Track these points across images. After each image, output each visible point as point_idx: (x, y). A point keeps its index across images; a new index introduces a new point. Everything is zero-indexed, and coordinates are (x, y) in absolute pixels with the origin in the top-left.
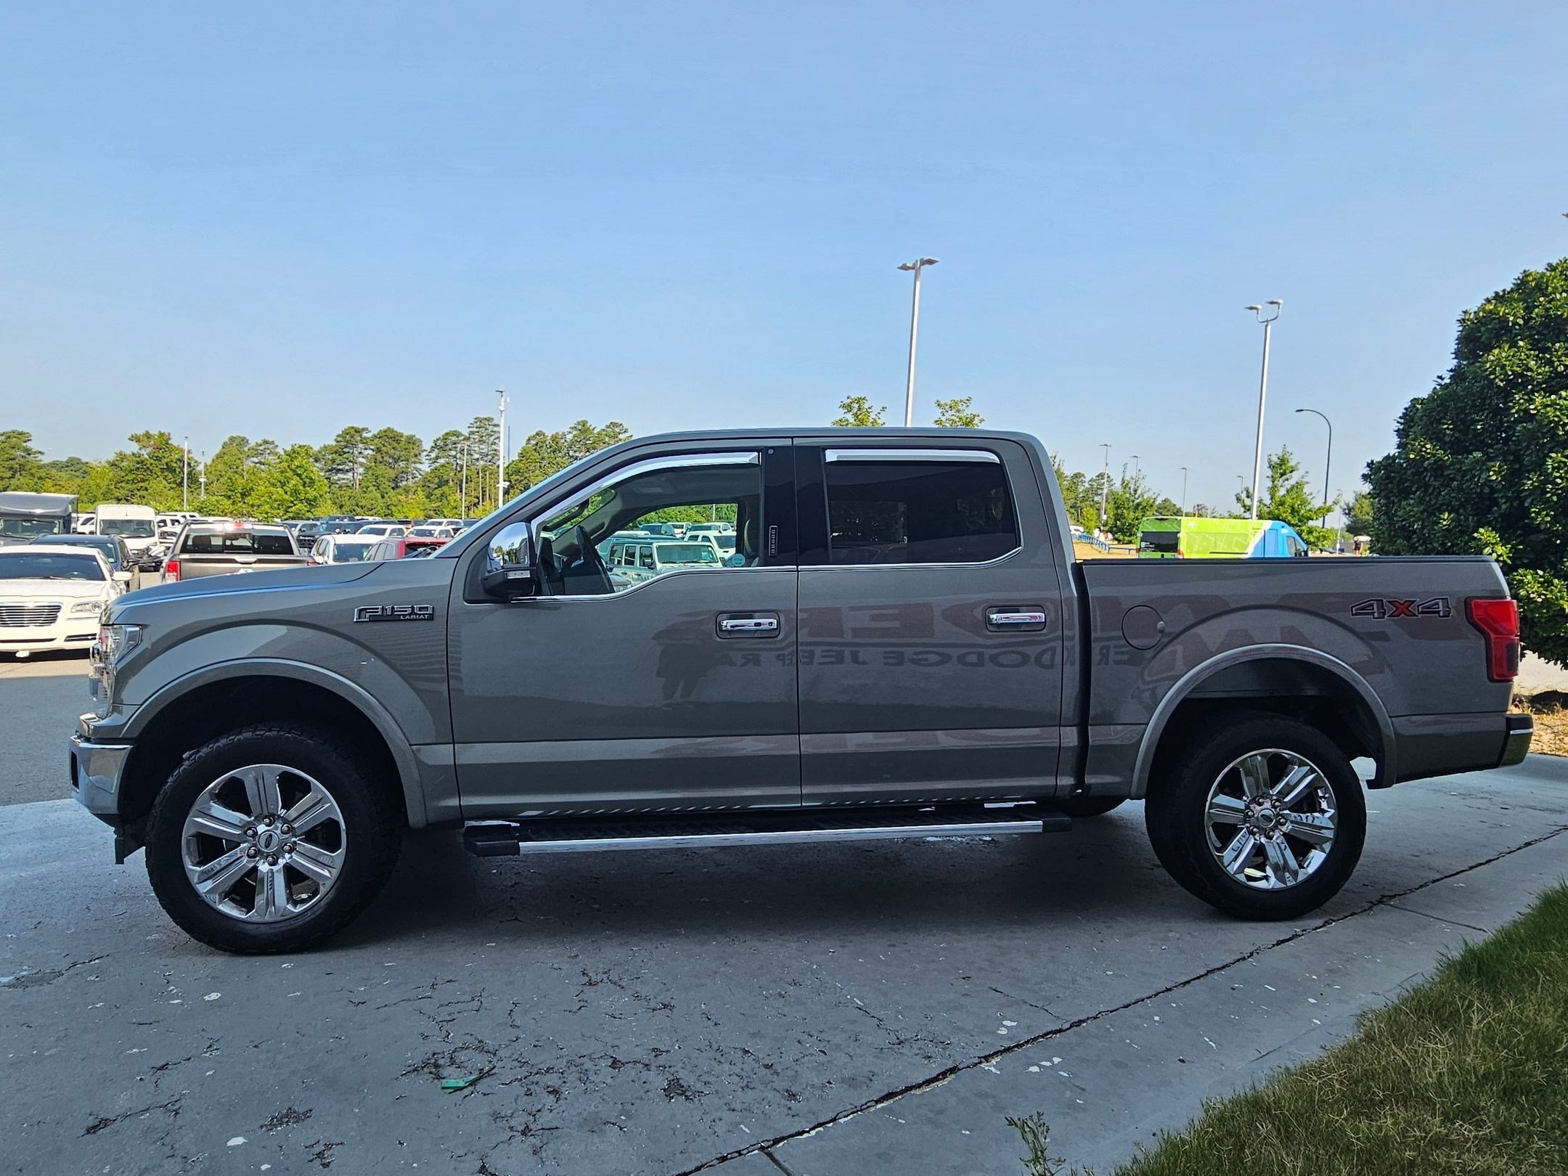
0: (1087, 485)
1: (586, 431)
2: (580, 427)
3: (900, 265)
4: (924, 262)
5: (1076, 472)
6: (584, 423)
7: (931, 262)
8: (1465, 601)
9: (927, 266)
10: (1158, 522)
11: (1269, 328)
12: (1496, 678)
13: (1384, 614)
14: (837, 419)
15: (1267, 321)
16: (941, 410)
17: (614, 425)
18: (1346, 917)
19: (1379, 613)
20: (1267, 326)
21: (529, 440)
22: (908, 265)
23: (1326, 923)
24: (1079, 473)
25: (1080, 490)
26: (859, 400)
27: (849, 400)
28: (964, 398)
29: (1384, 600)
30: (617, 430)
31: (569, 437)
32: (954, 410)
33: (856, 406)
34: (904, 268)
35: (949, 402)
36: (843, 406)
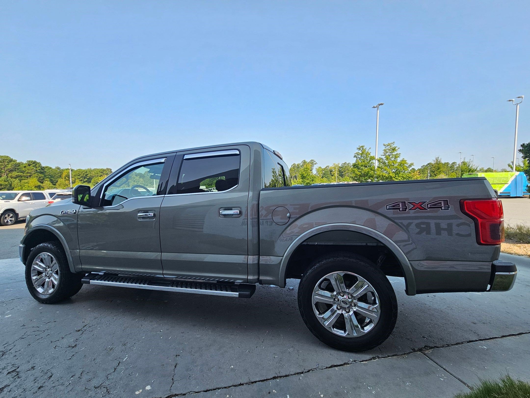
0: (457, 166)
1: (305, 162)
2: (304, 162)
3: (373, 107)
4: (380, 105)
5: (453, 162)
6: (305, 161)
7: (382, 104)
8: (460, 201)
9: (381, 106)
10: (469, 175)
11: (518, 106)
12: (482, 242)
13: (406, 208)
14: (356, 153)
15: (517, 104)
16: (385, 147)
17: (312, 160)
18: (389, 356)
19: (402, 208)
20: (517, 106)
21: (292, 166)
22: (375, 106)
23: (374, 358)
24: (454, 162)
25: (455, 167)
26: (362, 147)
27: (359, 147)
28: (392, 142)
29: (406, 202)
30: (313, 161)
31: (301, 164)
32: (389, 146)
33: (362, 148)
34: (374, 107)
35: (387, 144)
36: (358, 149)
